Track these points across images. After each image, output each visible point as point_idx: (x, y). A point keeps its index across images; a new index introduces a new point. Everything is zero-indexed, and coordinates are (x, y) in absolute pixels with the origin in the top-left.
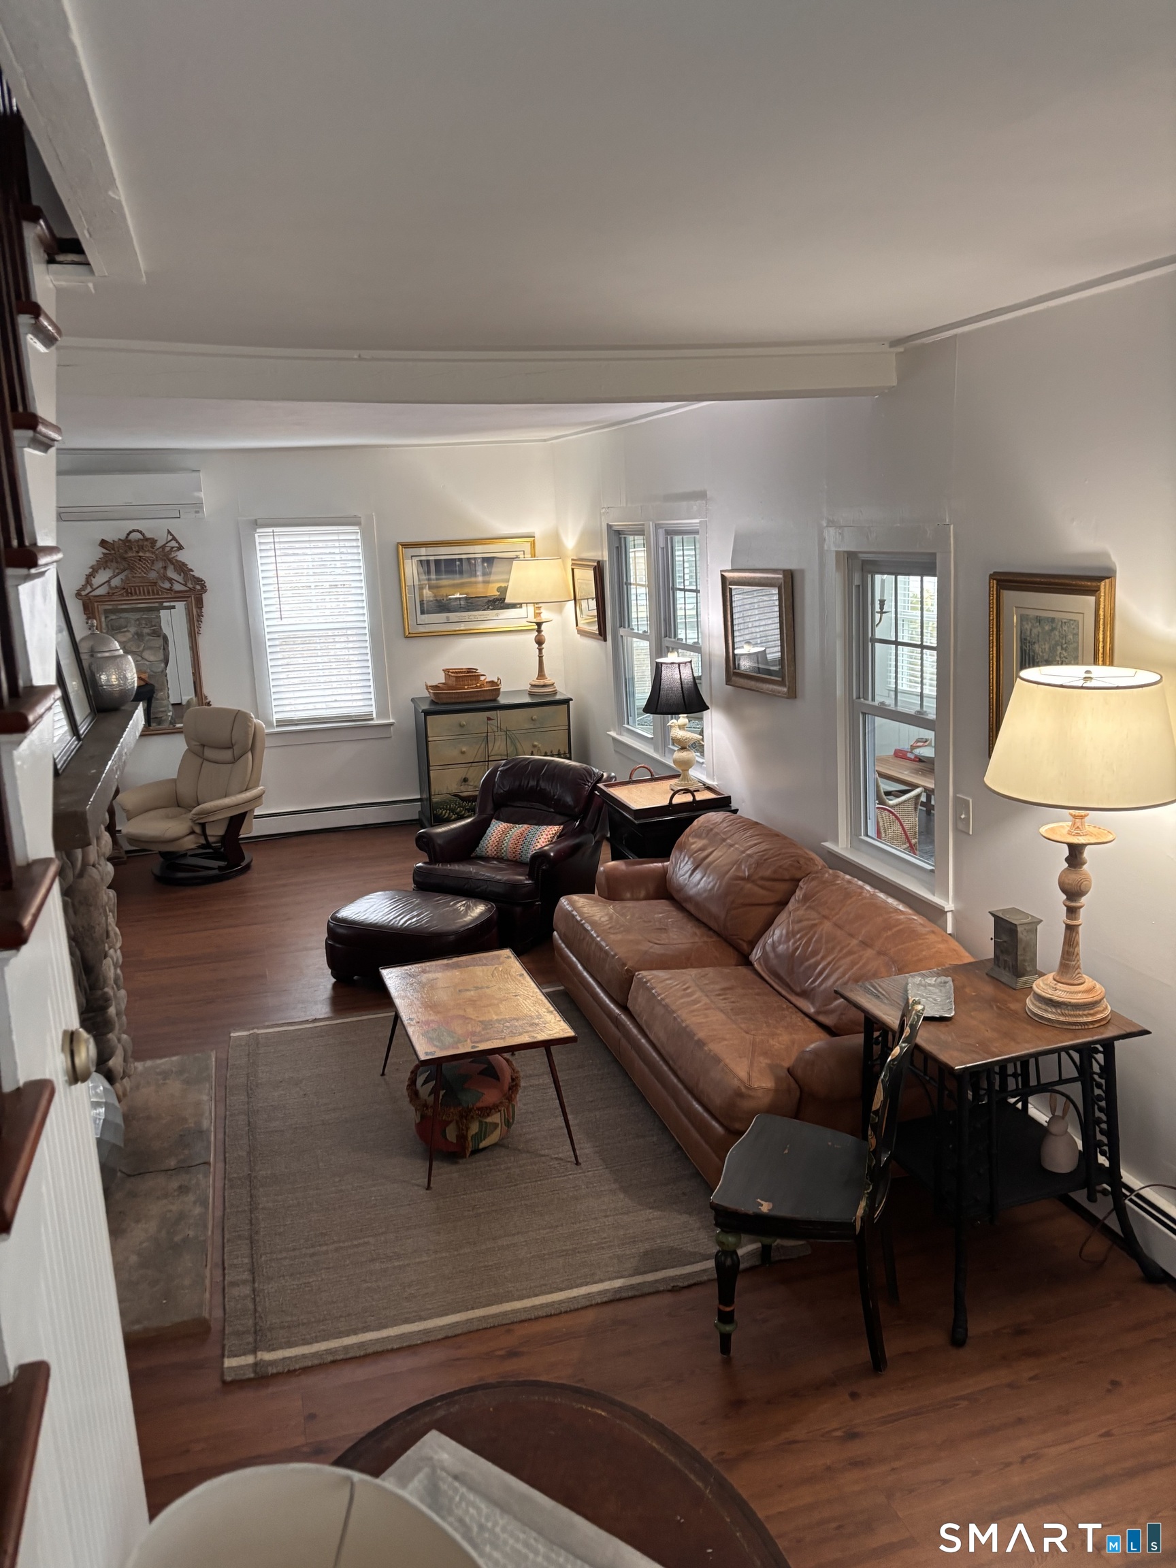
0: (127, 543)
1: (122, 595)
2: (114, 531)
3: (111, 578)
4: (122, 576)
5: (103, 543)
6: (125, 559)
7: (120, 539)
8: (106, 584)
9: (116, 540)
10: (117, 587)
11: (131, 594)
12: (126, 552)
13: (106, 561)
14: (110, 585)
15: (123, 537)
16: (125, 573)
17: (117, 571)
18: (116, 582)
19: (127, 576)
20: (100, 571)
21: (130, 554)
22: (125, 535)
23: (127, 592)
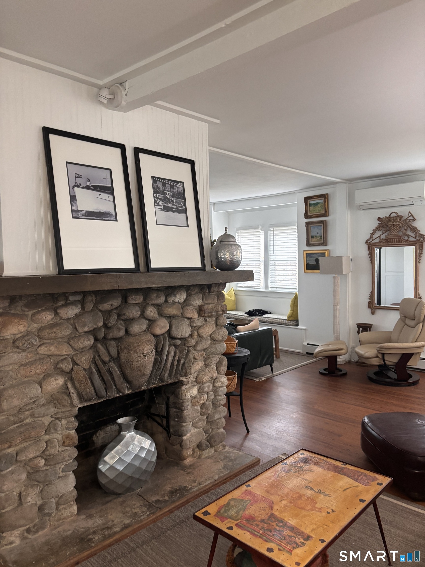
0: (389, 218)
1: (385, 242)
2: (384, 213)
3: (381, 235)
4: (386, 234)
5: (379, 219)
6: (387, 226)
7: (386, 217)
8: (378, 238)
9: (385, 217)
10: (383, 239)
11: (389, 242)
12: (388, 223)
13: (380, 227)
14: (380, 238)
15: (388, 216)
16: (387, 232)
17: (384, 231)
18: (383, 237)
19: (388, 234)
20: (376, 232)
21: (390, 224)
22: (389, 215)
23: (387, 241)
